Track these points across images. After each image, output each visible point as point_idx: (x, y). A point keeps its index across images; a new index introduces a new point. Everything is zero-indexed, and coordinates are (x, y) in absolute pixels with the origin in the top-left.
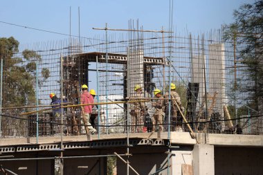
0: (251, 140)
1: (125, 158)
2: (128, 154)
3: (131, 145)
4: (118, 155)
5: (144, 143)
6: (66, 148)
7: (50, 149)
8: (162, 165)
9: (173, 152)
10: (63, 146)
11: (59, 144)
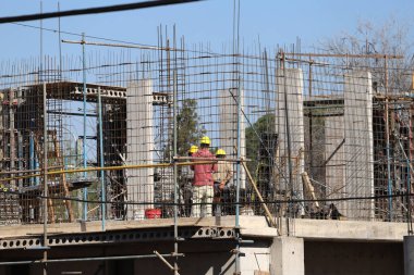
0: (353, 230)
1: (171, 260)
2: (175, 254)
3: (182, 239)
4: (160, 256)
5: (204, 235)
6: (54, 244)
7: (28, 246)
8: (223, 268)
9: (242, 250)
10: (47, 241)
11: (40, 238)
